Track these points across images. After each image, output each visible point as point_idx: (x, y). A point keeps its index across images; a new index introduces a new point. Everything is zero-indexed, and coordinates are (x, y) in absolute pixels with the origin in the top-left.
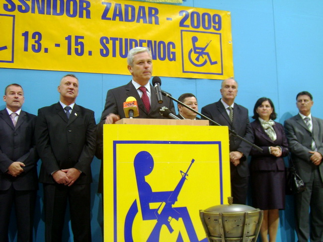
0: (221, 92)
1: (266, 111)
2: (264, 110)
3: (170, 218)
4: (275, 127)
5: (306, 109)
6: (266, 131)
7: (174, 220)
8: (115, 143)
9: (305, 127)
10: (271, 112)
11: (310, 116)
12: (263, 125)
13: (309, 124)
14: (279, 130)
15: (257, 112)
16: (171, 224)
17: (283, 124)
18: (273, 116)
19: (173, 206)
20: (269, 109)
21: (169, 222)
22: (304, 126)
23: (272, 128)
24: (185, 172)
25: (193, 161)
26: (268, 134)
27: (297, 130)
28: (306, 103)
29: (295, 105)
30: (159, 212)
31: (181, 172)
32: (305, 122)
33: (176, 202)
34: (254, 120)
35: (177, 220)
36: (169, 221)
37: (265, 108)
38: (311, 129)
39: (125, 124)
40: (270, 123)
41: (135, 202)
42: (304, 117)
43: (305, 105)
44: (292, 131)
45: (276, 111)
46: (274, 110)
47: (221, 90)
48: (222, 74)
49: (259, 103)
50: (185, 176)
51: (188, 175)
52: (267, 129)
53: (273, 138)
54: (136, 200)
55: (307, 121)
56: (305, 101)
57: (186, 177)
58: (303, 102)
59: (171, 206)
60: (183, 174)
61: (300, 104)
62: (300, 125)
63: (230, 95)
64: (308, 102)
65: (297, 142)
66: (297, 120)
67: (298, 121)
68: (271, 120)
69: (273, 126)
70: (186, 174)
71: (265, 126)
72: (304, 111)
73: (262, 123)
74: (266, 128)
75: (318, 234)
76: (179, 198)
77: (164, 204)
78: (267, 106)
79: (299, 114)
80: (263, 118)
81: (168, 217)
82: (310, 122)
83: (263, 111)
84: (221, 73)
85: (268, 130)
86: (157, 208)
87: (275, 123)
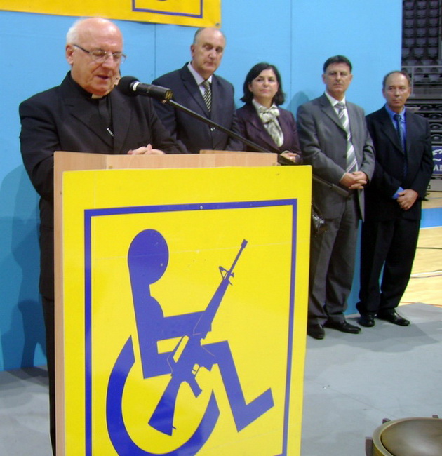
0: (193, 51)
1: (268, 88)
2: (265, 86)
3: (196, 367)
4: (281, 119)
5: (341, 89)
6: (266, 126)
7: (203, 369)
8: (89, 214)
9: (336, 122)
10: (275, 91)
11: (343, 101)
12: (261, 115)
13: (344, 116)
14: (287, 123)
15: (251, 89)
16: (197, 379)
17: (295, 113)
18: (278, 99)
19: (203, 342)
20: (274, 84)
21: (195, 376)
22: (334, 118)
23: (276, 121)
24: (228, 269)
25: (244, 244)
26: (270, 133)
27: (322, 126)
28: (344, 78)
29: (320, 80)
30: (176, 358)
31: (221, 269)
32: (337, 111)
33: (209, 334)
34: (244, 104)
35: (209, 368)
36: (194, 373)
37: (267, 82)
38: (346, 124)
39: (111, 168)
40: (273, 111)
41: (129, 342)
42: (334, 102)
43: (341, 82)
44: (313, 128)
45: (285, 89)
46: (280, 87)
47: (192, 46)
48: (200, 16)
49: (255, 73)
50: (228, 277)
51: (233, 275)
52: (268, 123)
53: (278, 141)
54: (130, 338)
55: (340, 111)
56: (342, 74)
57: (231, 279)
58: (339, 77)
59: (200, 343)
60: (224, 273)
61: (332, 78)
62: (329, 118)
63: (211, 64)
64: (346, 77)
65: (317, 150)
66: (322, 106)
67: (324, 109)
68: (274, 106)
69: (278, 118)
70: (230, 273)
71: (265, 117)
72: (339, 92)
73: (258, 111)
74: (266, 121)
75: (340, 298)
76: (215, 324)
77: (186, 339)
78: (270, 80)
79: (324, 96)
80: (261, 100)
81: (193, 365)
82: (345, 112)
83: (263, 88)
84: (199, 14)
85: (270, 126)
86: (172, 349)
87: (281, 110)
